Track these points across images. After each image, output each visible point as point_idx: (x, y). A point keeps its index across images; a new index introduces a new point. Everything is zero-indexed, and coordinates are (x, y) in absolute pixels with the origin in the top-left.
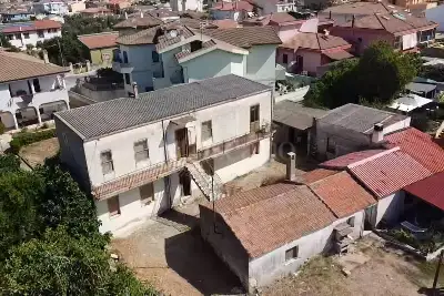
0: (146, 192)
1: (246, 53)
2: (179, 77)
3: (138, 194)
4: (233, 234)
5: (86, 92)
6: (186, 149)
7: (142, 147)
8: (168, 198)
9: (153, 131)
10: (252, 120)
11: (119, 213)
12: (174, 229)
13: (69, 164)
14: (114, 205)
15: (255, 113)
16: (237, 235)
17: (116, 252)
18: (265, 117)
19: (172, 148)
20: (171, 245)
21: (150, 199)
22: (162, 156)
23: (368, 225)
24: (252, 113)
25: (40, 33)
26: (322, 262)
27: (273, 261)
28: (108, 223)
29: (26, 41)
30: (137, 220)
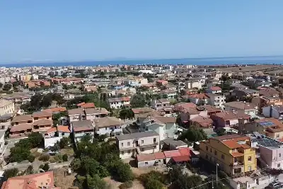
0: (129, 152)
2: (147, 130)
3: (127, 152)
5: (131, 130)
6: (137, 145)
7: (129, 143)
8: (133, 154)
9: (131, 141)
10: (154, 142)
11: (124, 155)
12: (133, 159)
13: (117, 145)
14: (123, 153)
15: (155, 140)
18: (158, 141)
19: (135, 145)
20: (131, 161)
22: (132, 146)
23: (165, 162)
25: (122, 102)
27: (143, 163)
28: (121, 156)
29: (117, 105)
30: (127, 157)
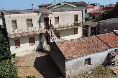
0: (32, 40)
1: (75, 7)
3: (28, 41)
4: (59, 49)
10: (75, 20)
11: (20, 47)
14: (18, 43)
16: (61, 50)
17: (15, 61)
18: (80, 19)
21: (33, 43)
24: (75, 17)
26: (103, 68)
27: (78, 63)
30: (27, 51)
